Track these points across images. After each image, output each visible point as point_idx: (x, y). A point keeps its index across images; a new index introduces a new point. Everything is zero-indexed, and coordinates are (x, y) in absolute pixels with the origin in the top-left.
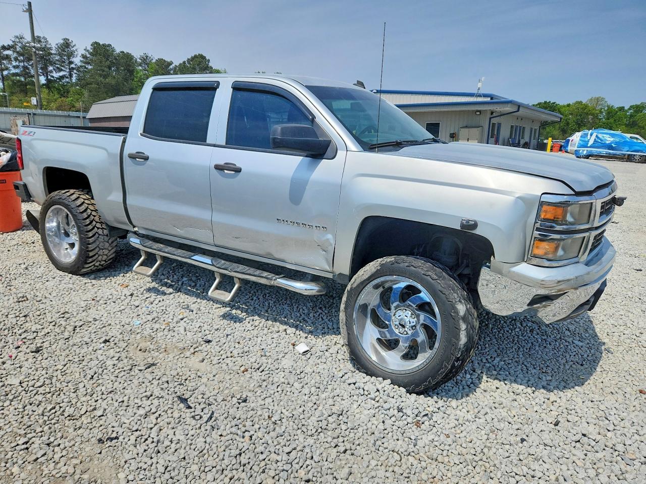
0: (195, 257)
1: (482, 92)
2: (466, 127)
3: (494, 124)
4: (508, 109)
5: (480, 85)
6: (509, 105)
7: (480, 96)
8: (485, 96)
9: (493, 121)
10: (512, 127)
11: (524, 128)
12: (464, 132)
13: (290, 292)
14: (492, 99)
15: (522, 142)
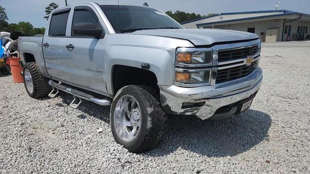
0: (67, 89)
1: (278, 9)
2: (270, 29)
3: (286, 26)
4: (294, 17)
5: (277, 6)
6: (294, 15)
7: (277, 11)
8: (280, 11)
9: (286, 24)
10: (299, 27)
11: (307, 27)
12: (268, 31)
13: (95, 104)
14: (285, 12)
15: (306, 35)
